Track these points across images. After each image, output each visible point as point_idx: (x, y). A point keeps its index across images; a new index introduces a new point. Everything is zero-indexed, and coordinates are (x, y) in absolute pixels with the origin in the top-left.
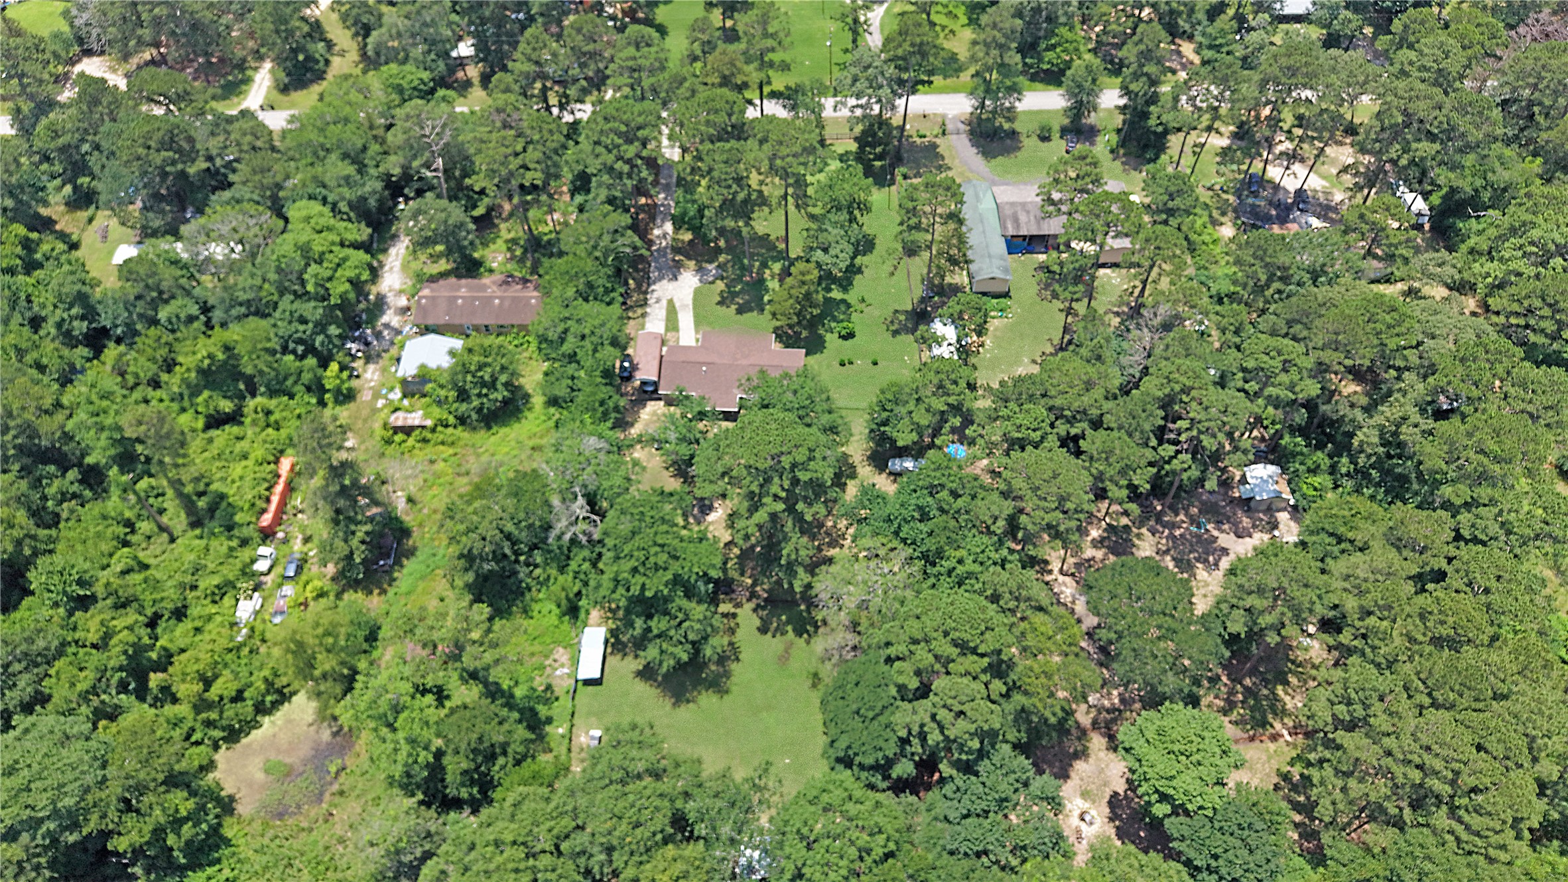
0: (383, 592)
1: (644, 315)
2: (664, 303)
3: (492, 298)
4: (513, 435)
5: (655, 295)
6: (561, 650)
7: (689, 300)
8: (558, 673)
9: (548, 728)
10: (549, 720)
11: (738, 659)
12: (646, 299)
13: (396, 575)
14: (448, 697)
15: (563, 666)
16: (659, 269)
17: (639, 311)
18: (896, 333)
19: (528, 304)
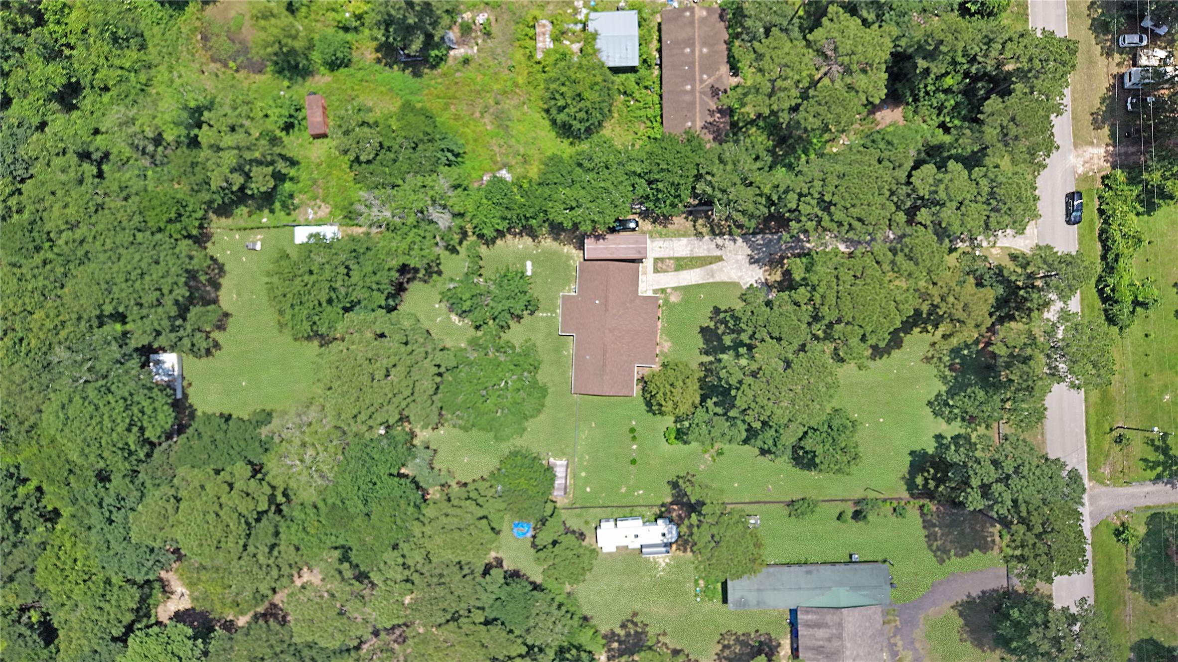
0: (379, 61)
1: (699, 235)
2: (718, 253)
3: (692, 81)
4: (542, 134)
5: (729, 244)
6: (328, 210)
7: (720, 277)
8: (310, 210)
9: (266, 211)
10: (272, 211)
11: (321, 346)
12: (722, 234)
13: (395, 67)
14: (288, 133)
15: (315, 213)
16: (768, 244)
17: (704, 230)
18: (675, 485)
19: (686, 118)
